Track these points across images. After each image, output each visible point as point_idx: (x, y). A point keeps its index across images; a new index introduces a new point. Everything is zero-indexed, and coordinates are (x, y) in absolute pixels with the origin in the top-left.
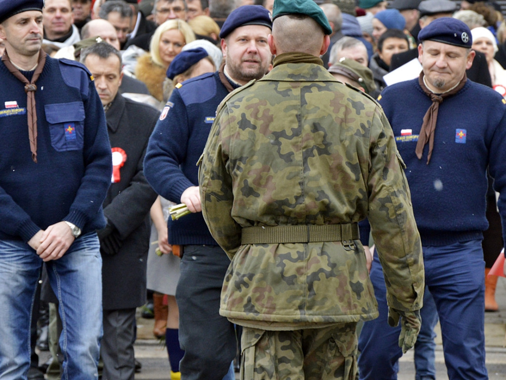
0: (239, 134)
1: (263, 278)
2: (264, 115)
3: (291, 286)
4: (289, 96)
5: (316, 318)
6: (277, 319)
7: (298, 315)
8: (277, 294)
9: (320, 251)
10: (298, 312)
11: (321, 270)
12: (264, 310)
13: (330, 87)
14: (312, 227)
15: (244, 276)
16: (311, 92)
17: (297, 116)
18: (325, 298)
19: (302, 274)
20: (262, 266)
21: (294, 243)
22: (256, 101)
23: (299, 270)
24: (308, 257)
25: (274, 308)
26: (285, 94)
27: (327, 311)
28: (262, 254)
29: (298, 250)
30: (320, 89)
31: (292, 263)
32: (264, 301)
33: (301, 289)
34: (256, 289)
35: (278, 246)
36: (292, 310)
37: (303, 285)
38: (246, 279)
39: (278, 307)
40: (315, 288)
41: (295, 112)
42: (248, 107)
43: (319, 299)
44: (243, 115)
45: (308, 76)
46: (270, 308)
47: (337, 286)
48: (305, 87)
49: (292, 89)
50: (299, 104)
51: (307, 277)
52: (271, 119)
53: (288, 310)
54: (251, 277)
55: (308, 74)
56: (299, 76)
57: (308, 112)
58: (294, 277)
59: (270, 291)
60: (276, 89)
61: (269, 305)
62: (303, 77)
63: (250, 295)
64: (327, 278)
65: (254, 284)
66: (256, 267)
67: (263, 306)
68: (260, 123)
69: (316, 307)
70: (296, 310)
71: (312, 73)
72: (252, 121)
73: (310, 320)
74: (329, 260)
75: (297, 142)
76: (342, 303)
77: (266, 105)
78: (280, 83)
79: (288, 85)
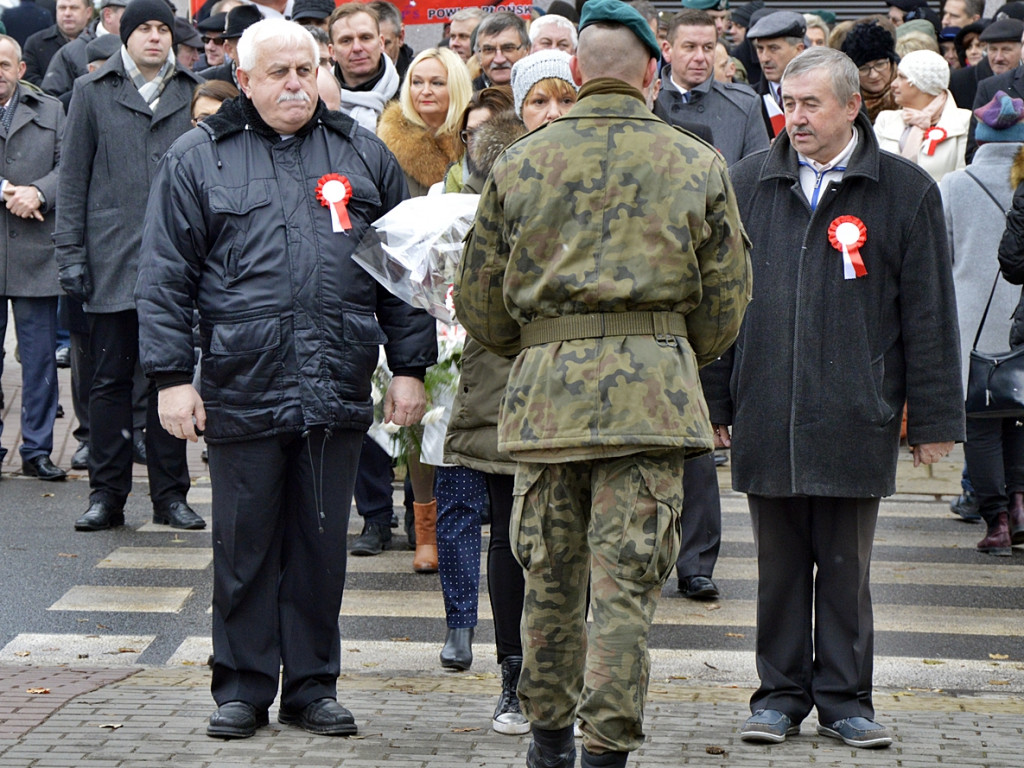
0: (518, 185)
1: (541, 390)
2: (554, 161)
3: (578, 396)
4: (592, 135)
5: (614, 440)
6: (560, 443)
7: (588, 436)
8: (558, 409)
9: (618, 347)
10: (588, 431)
11: (620, 372)
12: (545, 433)
13: (650, 128)
14: (609, 316)
15: (518, 390)
16: (623, 132)
17: (601, 162)
18: (626, 411)
19: (592, 379)
20: (538, 374)
21: (583, 339)
22: (546, 143)
23: (586, 373)
24: (601, 355)
25: (556, 430)
26: (587, 134)
27: (630, 429)
28: (539, 357)
29: (586, 347)
30: (636, 128)
31: (577, 365)
32: (544, 421)
33: (591, 399)
34: (534, 407)
35: (560, 346)
36: (579, 429)
37: (595, 395)
38: (520, 394)
39: (560, 427)
40: (610, 397)
41: (599, 158)
42: (533, 153)
43: (617, 412)
44: (527, 161)
45: (621, 111)
46: (551, 429)
47: (645, 394)
48: (617, 125)
49: (597, 128)
50: (606, 147)
51: (600, 382)
52: (564, 166)
53: (573, 431)
54: (526, 390)
55: (620, 108)
56: (607, 110)
57: (616, 158)
58: (581, 383)
59: (550, 406)
60: (574, 128)
61: (549, 426)
62: (614, 112)
63: (526, 416)
64: (628, 382)
65: (530, 400)
66: (532, 376)
67: (542, 428)
68: (548, 171)
69: (614, 424)
70: (585, 428)
71: (626, 107)
72: (538, 168)
73: (605, 443)
74: (632, 358)
75: (598, 198)
76: (653, 419)
77: (559, 148)
78: (581, 120)
79: (591, 122)
